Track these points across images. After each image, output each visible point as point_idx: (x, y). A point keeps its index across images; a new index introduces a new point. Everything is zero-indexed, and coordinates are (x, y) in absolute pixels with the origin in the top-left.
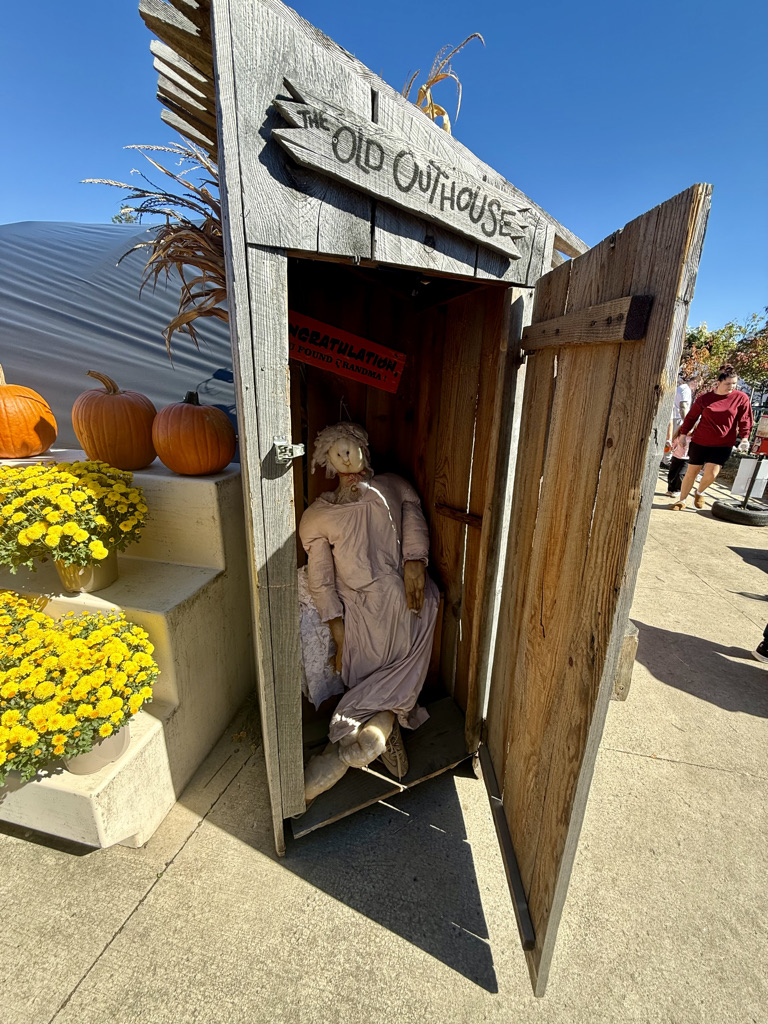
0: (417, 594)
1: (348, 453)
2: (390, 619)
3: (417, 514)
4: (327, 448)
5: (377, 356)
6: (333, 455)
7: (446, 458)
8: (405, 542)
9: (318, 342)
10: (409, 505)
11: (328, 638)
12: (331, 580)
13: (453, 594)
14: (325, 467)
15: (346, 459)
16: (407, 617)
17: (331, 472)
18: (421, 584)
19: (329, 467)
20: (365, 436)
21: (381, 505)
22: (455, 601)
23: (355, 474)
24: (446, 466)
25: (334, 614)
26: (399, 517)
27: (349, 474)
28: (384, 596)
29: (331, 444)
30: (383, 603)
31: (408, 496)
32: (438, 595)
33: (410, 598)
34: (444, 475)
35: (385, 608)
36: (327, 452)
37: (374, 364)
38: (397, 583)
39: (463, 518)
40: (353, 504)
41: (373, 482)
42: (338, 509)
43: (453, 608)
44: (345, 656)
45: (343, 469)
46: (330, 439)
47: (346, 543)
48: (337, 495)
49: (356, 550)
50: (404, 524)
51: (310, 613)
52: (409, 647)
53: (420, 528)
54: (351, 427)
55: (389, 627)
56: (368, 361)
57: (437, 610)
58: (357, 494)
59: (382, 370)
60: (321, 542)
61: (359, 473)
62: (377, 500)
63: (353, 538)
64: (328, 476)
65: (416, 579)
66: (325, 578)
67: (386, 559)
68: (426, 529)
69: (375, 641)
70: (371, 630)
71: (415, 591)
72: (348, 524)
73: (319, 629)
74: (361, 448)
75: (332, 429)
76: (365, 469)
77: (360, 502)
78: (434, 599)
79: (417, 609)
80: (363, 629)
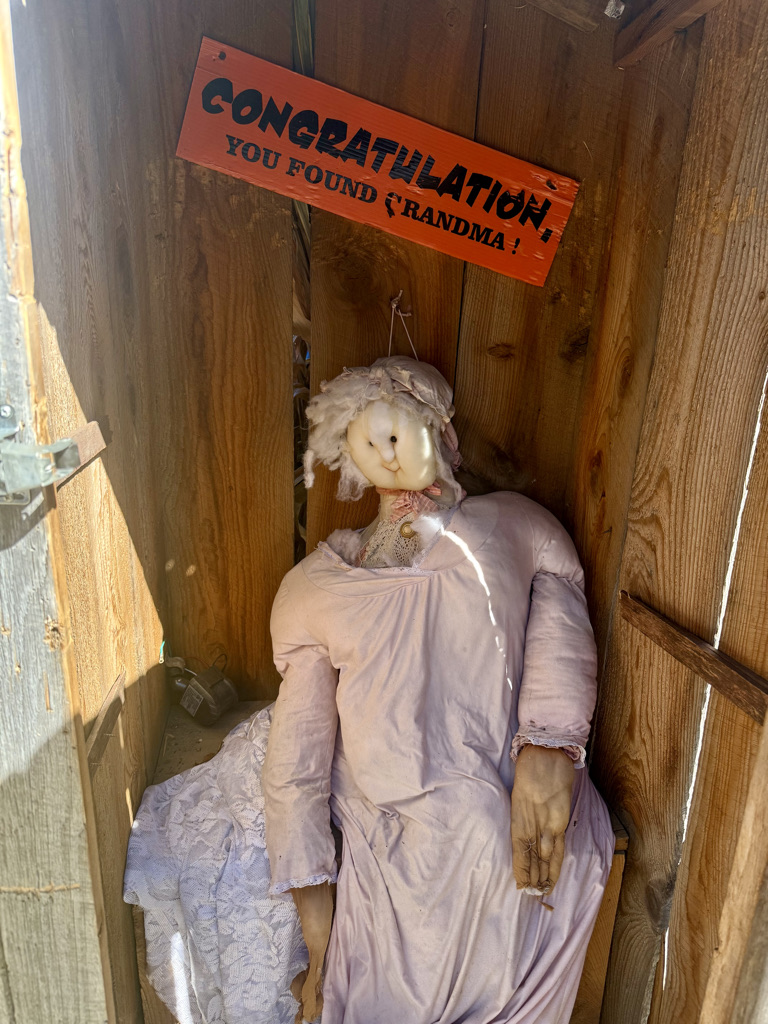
0: (545, 847)
1: (394, 439)
2: (460, 904)
3: (570, 614)
4: (340, 425)
5: (498, 186)
6: (358, 443)
7: (665, 474)
8: (529, 686)
9: (341, 146)
10: (551, 584)
11: (286, 931)
12: (321, 765)
13: (653, 849)
14: (338, 470)
15: (388, 454)
16: (509, 901)
17: (354, 485)
18: (557, 820)
19: (349, 472)
20: (442, 398)
21: (467, 582)
22: (658, 876)
23: (413, 493)
24: (663, 494)
25: (304, 876)
26: (518, 616)
27: (399, 492)
28: (450, 840)
29: (348, 416)
30: (443, 858)
31: (551, 556)
32: (609, 842)
33: (521, 856)
34: (655, 520)
35: (448, 872)
36: (345, 435)
37: (487, 207)
38: (490, 811)
39: (698, 663)
40: (396, 571)
41: (455, 518)
42: (358, 581)
43: (649, 893)
44: (337, 973)
45: (383, 480)
46: (350, 403)
47: (368, 673)
48: (364, 540)
49: (388, 697)
50: (532, 635)
51: (247, 856)
52: (506, 991)
53: (571, 655)
54: (406, 374)
55: (455, 928)
56: (471, 201)
57: (600, 889)
58: (410, 547)
59: (507, 224)
60: (312, 657)
61: (425, 492)
62: (461, 570)
63: (386, 663)
64: (343, 493)
65: (546, 805)
66: (303, 760)
67: (469, 732)
68: (590, 656)
69: (414, 958)
70: (406, 925)
71: (539, 836)
72: (378, 621)
73: (265, 905)
74: (431, 427)
75: (356, 376)
76: (438, 482)
77: (415, 569)
78: (597, 858)
79: (540, 885)
80: (384, 920)
